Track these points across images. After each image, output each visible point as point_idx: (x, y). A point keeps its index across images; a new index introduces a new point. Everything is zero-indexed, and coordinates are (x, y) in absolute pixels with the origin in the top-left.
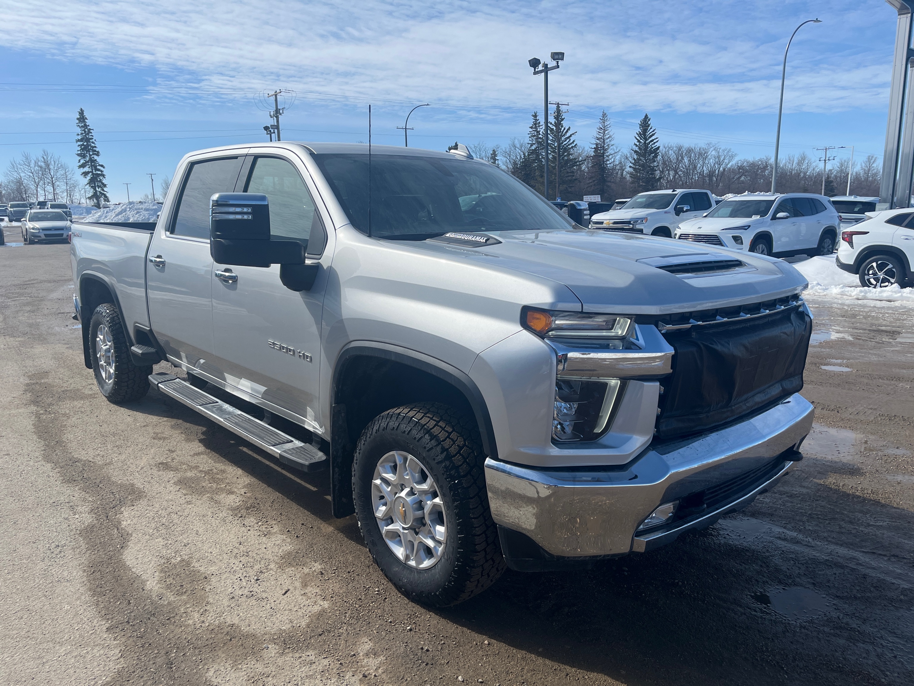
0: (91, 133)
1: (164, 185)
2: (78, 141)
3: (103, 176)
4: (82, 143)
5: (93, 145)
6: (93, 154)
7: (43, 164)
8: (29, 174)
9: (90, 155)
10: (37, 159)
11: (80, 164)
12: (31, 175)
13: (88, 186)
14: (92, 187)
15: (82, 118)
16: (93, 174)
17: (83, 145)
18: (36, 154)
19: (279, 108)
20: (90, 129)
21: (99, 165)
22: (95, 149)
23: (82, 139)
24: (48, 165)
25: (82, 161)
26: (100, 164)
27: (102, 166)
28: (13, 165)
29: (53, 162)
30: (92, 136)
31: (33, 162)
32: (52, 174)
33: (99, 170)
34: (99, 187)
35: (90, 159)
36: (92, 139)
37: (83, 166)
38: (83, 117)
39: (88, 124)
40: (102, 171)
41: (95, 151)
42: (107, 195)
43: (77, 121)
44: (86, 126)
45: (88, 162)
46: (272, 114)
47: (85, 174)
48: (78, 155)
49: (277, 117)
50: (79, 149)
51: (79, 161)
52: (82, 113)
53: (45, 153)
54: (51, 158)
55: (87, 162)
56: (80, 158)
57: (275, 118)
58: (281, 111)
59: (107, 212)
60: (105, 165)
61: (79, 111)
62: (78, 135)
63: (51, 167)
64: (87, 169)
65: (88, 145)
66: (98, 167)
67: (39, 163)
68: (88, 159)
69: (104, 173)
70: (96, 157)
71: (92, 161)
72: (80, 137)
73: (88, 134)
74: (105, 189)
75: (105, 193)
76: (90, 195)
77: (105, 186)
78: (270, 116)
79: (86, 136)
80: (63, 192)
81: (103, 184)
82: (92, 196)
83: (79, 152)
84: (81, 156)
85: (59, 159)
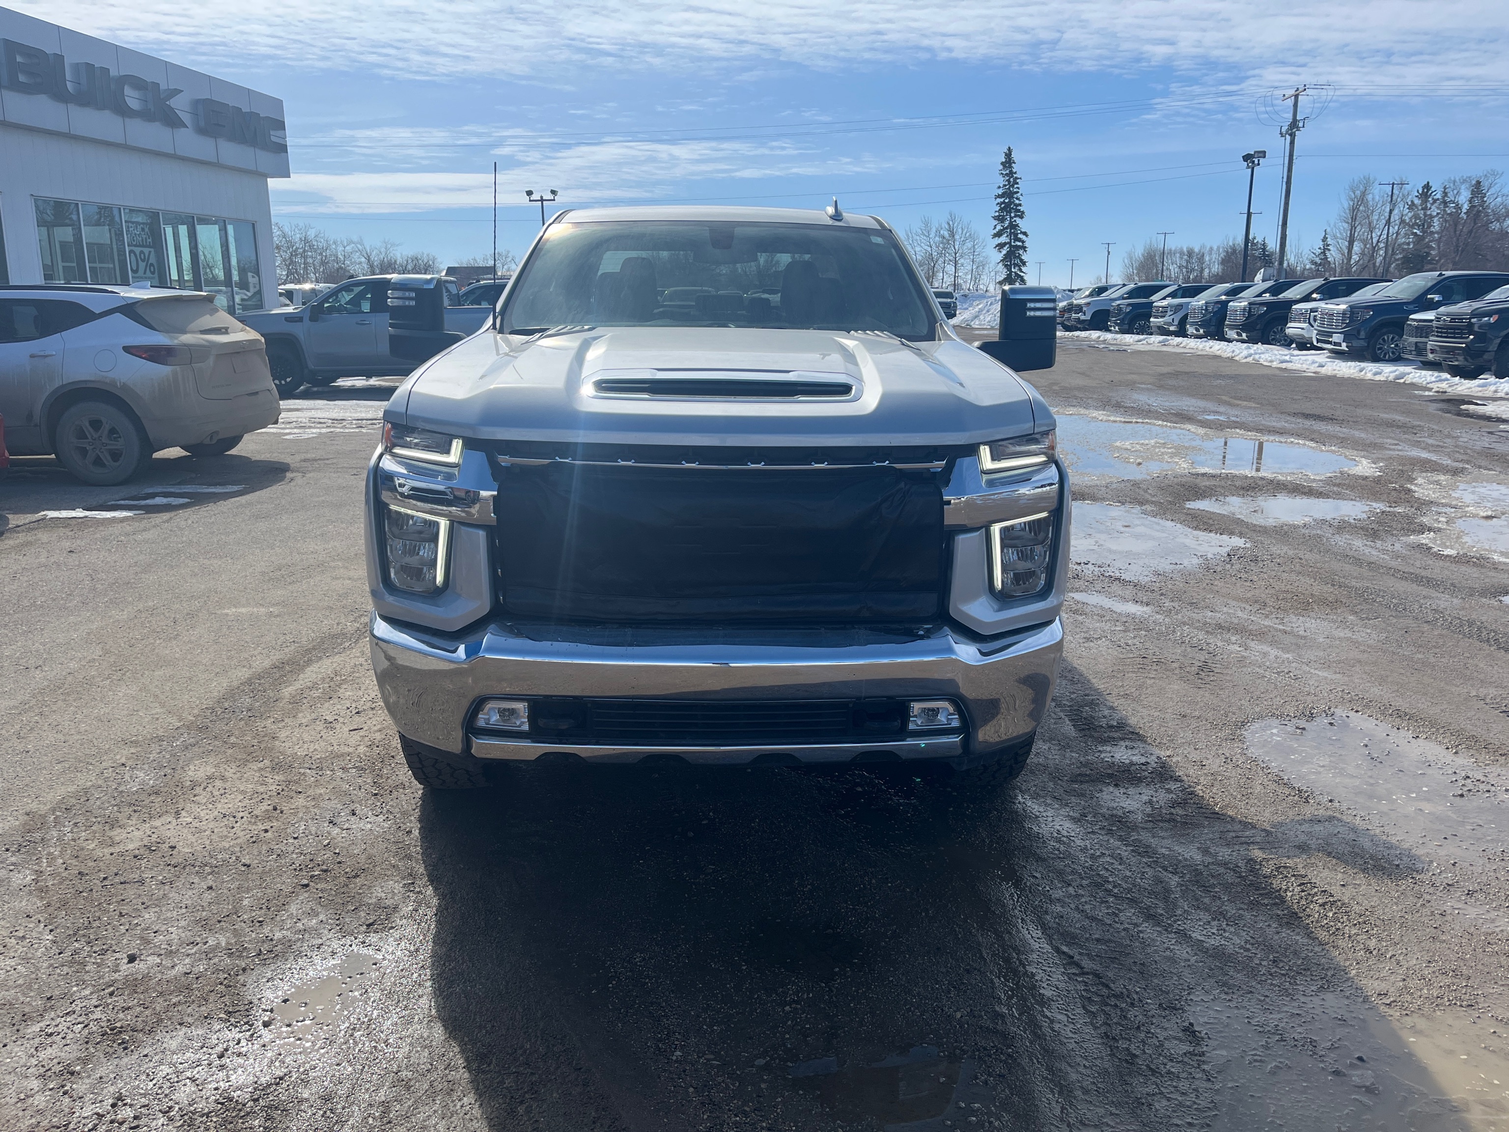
0: (1017, 183)
1: (1126, 261)
2: (999, 196)
3: (1024, 248)
4: (1002, 200)
5: (1017, 202)
6: (1016, 216)
7: (946, 234)
8: (926, 247)
9: (1011, 218)
10: (940, 226)
11: (995, 232)
12: (929, 249)
13: (1001, 264)
14: (1006, 266)
15: (1008, 162)
16: (1011, 246)
17: (1004, 202)
18: (939, 219)
19: (1298, 118)
20: (1017, 178)
21: (1022, 233)
22: (1019, 208)
23: (1003, 193)
24: (952, 234)
25: (999, 227)
26: (1023, 230)
27: (1025, 234)
28: (908, 236)
29: (960, 230)
30: (1018, 188)
31: (934, 230)
32: (957, 247)
33: (1020, 240)
34: (1016, 265)
35: (1011, 222)
36: (1018, 192)
37: (998, 235)
38: (1010, 160)
39: (1014, 170)
40: (1023, 242)
41: (1019, 211)
42: (1025, 278)
43: (1001, 167)
44: (1011, 173)
45: (1007, 228)
46: (1284, 130)
47: (1001, 246)
48: (995, 218)
49: (1293, 136)
50: (998, 208)
51: (995, 228)
52: (1009, 154)
53: (952, 217)
54: (959, 224)
55: (1005, 229)
56: (996, 222)
57: (1288, 137)
58: (1301, 124)
59: (991, 304)
60: (1028, 233)
61: (1006, 151)
62: (999, 187)
63: (957, 237)
64: (1004, 239)
65: (1010, 203)
66: (1020, 236)
67: (942, 232)
68: (1007, 223)
69: (1026, 244)
70: (1018, 220)
71: (1013, 226)
72: (1000, 192)
73: (1013, 186)
74: (1023, 269)
75: (1022, 274)
76: (1001, 279)
77: (1024, 263)
78: (1281, 133)
79: (1009, 188)
80: (966, 274)
81: (1022, 260)
82: (1005, 279)
83: (997, 214)
84: (998, 220)
85: (969, 225)
